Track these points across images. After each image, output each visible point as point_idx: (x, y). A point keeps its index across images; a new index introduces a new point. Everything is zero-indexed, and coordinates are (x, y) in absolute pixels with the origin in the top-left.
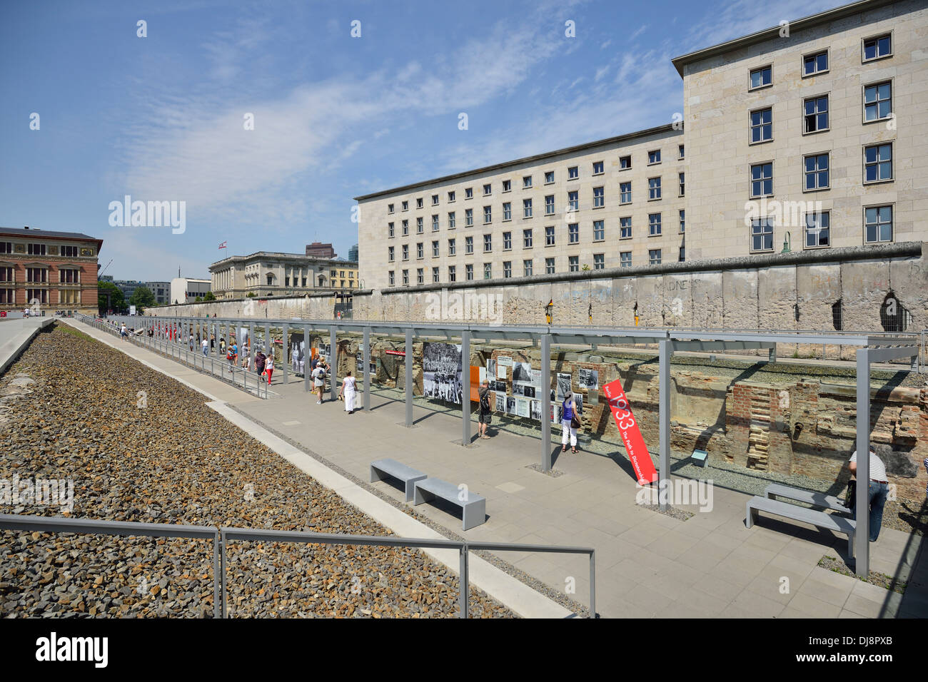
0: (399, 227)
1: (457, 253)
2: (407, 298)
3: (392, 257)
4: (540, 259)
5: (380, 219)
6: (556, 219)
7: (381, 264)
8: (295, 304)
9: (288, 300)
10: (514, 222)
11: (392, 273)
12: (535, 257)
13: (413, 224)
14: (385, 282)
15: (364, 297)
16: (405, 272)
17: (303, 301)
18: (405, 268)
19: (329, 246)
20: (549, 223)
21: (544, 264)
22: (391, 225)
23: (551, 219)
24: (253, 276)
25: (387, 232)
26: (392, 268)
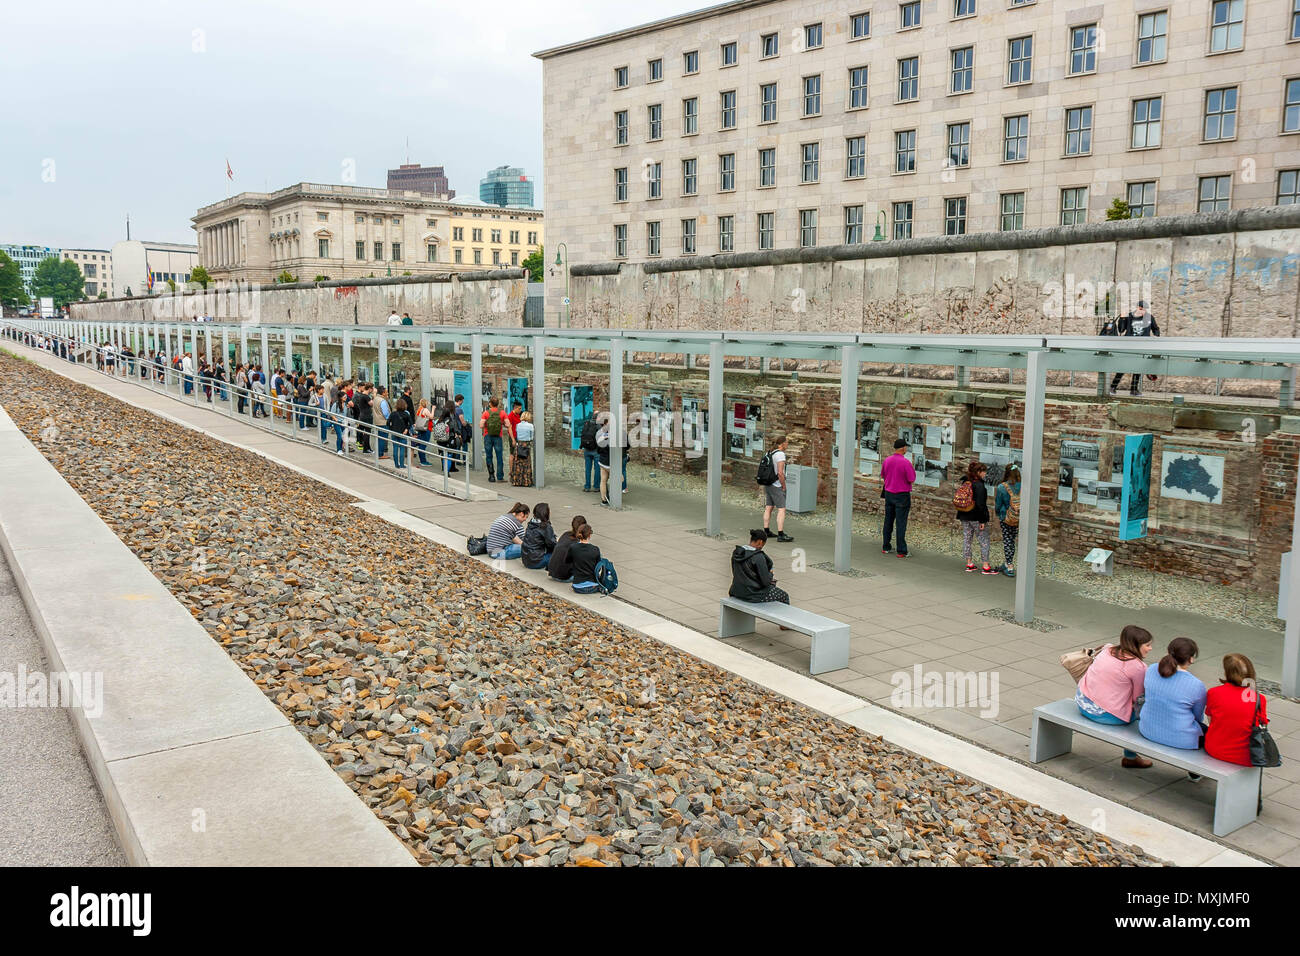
0: (638, 121)
1: (780, 181)
2: (712, 283)
3: (621, 193)
4: (987, 195)
5: (594, 102)
6: (1032, 96)
7: (596, 208)
8: (425, 295)
9: (408, 288)
10: (924, 106)
11: (620, 229)
12: (974, 189)
13: (672, 113)
14: (604, 251)
15: (598, 280)
16: (653, 227)
17: (447, 288)
18: (653, 219)
19: (438, 173)
20: (1017, 106)
21: (994, 208)
22: (621, 115)
23: (1020, 96)
24: (286, 236)
25: (611, 135)
26: (622, 218)
